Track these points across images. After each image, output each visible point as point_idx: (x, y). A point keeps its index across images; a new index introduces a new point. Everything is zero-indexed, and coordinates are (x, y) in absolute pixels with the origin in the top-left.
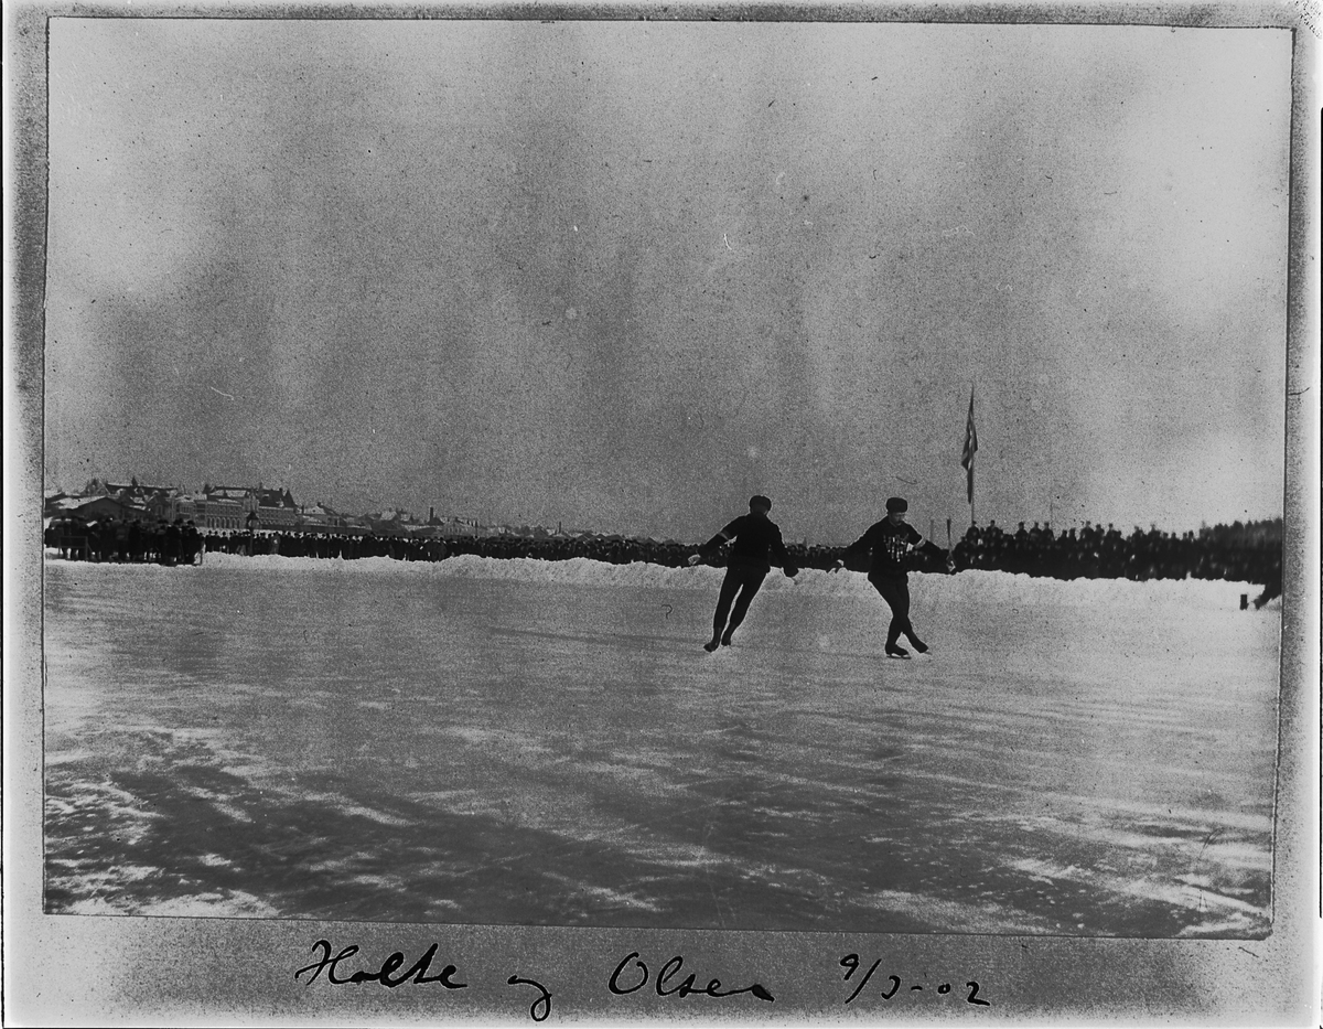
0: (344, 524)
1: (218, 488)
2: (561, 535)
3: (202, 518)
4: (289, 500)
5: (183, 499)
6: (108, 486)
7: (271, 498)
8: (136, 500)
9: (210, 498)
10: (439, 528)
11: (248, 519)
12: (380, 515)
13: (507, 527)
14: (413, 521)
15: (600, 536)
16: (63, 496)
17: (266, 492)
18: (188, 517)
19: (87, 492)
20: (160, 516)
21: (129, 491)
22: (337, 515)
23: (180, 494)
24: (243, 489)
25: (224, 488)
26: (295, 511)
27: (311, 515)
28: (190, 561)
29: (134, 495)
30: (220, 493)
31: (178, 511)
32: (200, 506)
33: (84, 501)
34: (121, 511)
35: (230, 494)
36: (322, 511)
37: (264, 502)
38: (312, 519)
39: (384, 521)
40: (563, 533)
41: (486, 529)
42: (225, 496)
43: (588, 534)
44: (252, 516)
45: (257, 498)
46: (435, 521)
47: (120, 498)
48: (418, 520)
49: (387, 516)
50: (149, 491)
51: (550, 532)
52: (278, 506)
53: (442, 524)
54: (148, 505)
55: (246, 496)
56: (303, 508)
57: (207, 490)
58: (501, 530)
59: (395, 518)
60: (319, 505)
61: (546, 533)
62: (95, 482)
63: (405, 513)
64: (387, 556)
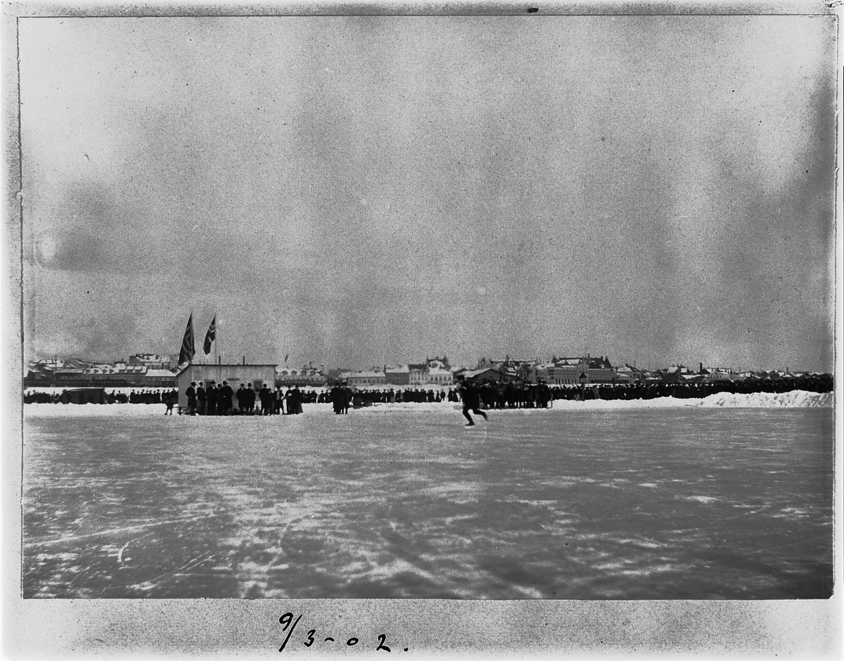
0: (645, 377)
1: (561, 359)
2: (789, 376)
3: (553, 378)
4: (607, 363)
5: (539, 367)
6: (492, 362)
7: (597, 363)
8: (510, 369)
9: (557, 365)
10: (706, 376)
11: (581, 377)
12: (667, 370)
13: (752, 373)
14: (689, 373)
15: (815, 375)
16: (464, 370)
17: (592, 359)
18: (544, 378)
19: (479, 366)
20: (525, 379)
21: (506, 364)
22: (639, 371)
23: (537, 364)
24: (578, 358)
25: (565, 359)
26: (612, 371)
27: (622, 373)
28: (545, 406)
29: (508, 366)
30: (562, 362)
31: (537, 374)
32: (550, 371)
33: (478, 372)
34: (501, 377)
35: (569, 362)
36: (629, 370)
37: (592, 366)
38: (624, 375)
39: (670, 374)
40: (790, 375)
41: (737, 374)
42: (566, 364)
43: (807, 374)
44: (583, 376)
45: (587, 363)
46: (704, 371)
47: (500, 369)
48: (692, 371)
49: (673, 370)
50: (517, 364)
51: (781, 374)
52: (600, 368)
53: (708, 373)
54: (517, 372)
55: (580, 363)
56: (617, 368)
57: (554, 360)
58: (748, 375)
59: (677, 371)
60: (627, 365)
61: (779, 375)
62: (483, 360)
63: (684, 367)
64: (671, 396)
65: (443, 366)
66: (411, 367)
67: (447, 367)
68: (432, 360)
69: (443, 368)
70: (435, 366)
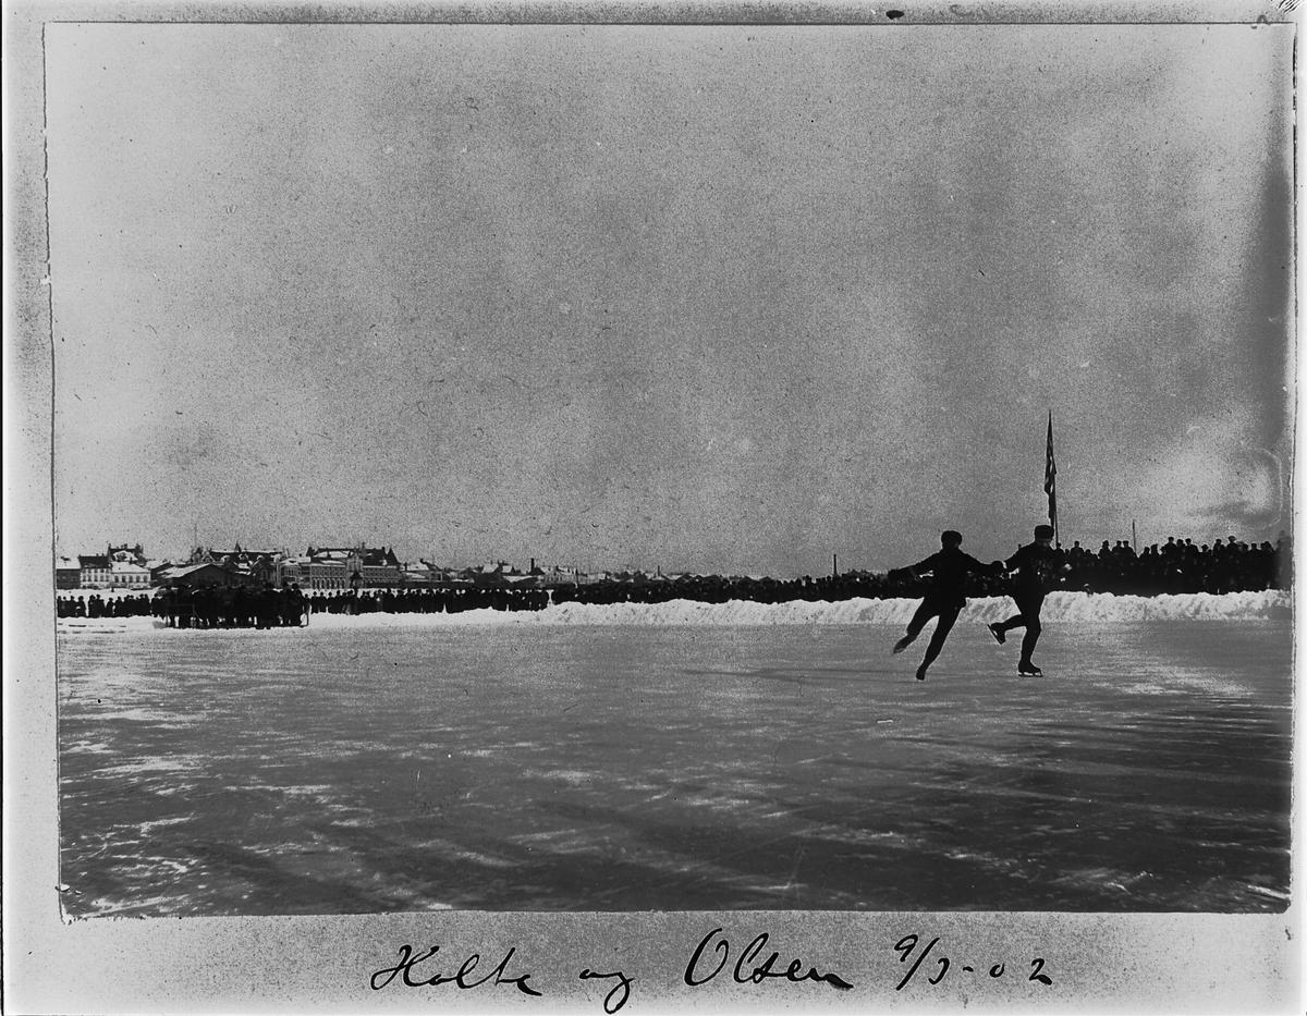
0: (448, 578)
1: (321, 550)
2: (660, 578)
3: (307, 579)
4: (391, 558)
5: (287, 563)
6: (212, 553)
7: (377, 556)
8: (241, 566)
9: (313, 560)
10: (540, 577)
11: (352, 578)
12: (482, 568)
13: (608, 574)
14: (514, 572)
15: (698, 577)
16: (168, 565)
17: (369, 551)
18: (293, 579)
19: (191, 560)
20: (265, 580)
21: (234, 557)
22: (439, 570)
23: (284, 558)
24: (346, 550)
25: (327, 550)
26: (398, 569)
27: (414, 572)
28: (297, 623)
29: (239, 561)
30: (323, 555)
31: (283, 574)
32: (304, 569)
33: (191, 569)
34: (226, 577)
35: (334, 555)
36: (425, 567)
37: (367, 561)
38: (418, 576)
39: (486, 574)
40: (663, 577)
41: (586, 575)
43: (687, 576)
44: (356, 576)
45: (360, 557)
46: (536, 571)
47: (225, 564)
48: (519, 571)
49: (489, 569)
50: (253, 556)
51: (649, 576)
52: (381, 564)
53: (543, 573)
54: (253, 570)
55: (349, 556)
56: (406, 565)
57: (310, 552)
58: (602, 576)
59: (497, 570)
60: (421, 561)
61: (646, 577)
62: (199, 550)
63: (506, 565)
64: (491, 608)
65: (135, 559)
66: (83, 560)
67: (142, 561)
68: (118, 550)
69: (135, 562)
70: (122, 559)
